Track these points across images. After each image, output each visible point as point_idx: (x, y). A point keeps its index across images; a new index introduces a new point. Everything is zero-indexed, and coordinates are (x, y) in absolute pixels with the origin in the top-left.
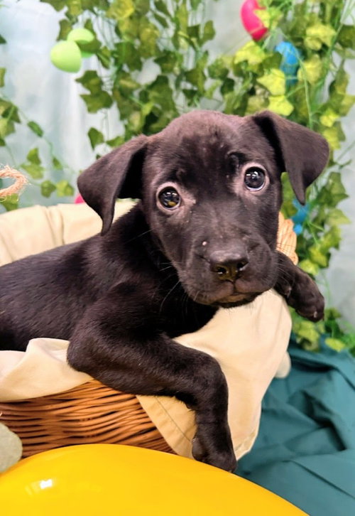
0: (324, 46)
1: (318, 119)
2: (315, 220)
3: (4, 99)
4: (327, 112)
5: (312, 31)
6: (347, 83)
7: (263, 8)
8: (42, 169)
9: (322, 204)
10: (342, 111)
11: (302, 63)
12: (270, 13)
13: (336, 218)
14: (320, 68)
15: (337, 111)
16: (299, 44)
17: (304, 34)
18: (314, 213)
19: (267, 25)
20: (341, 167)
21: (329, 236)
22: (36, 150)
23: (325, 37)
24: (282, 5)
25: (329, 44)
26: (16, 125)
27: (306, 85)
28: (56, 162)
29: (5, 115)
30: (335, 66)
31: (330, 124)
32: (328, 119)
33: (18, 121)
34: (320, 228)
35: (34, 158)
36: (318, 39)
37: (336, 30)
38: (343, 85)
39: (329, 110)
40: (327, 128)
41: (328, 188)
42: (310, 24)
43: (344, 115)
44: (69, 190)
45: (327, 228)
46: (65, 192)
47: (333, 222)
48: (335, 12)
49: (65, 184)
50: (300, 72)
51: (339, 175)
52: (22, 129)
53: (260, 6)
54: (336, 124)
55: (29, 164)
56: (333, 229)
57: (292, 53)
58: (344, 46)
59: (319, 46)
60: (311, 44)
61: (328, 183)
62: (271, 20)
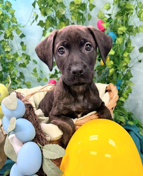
0: (124, 33)
1: (123, 55)
2: (123, 85)
3: (26, 54)
4: (125, 53)
5: (120, 29)
6: (131, 43)
7: (104, 23)
8: (37, 74)
9: (125, 80)
10: (130, 51)
11: (117, 38)
12: (106, 24)
13: (130, 84)
14: (122, 40)
15: (128, 52)
16: (116, 33)
17: (117, 30)
18: (123, 83)
19: (106, 28)
20: (130, 68)
21: (128, 89)
22: (36, 68)
23: (124, 30)
24: (110, 22)
26: (30, 61)
27: (118, 45)
28: (41, 72)
29: (26, 59)
30: (127, 38)
31: (126, 56)
32: (126, 55)
33: (30, 60)
34: (125, 87)
35: (35, 71)
36: (122, 31)
37: (127, 28)
38: (130, 43)
39: (126, 52)
40: (125, 57)
41: (127, 75)
42: (119, 27)
44: (46, 80)
45: (127, 87)
46: (45, 80)
47: (129, 85)
48: (126, 22)
49: (45, 78)
50: (116, 41)
51: (130, 70)
52: (31, 62)
53: (103, 22)
54: (128, 56)
55: (33, 73)
56: (129, 87)
57: (113, 35)
58: (129, 32)
59: (122, 33)
60: (119, 32)
61: (126, 73)
62: (107, 26)
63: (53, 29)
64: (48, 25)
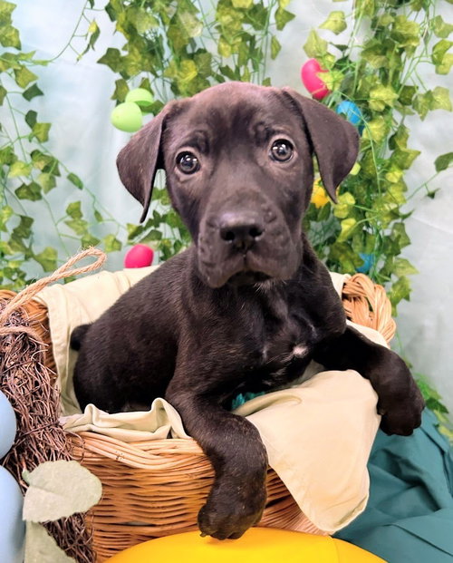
0: (388, 108)
1: (384, 177)
2: (382, 271)
3: (47, 154)
4: (392, 169)
5: (375, 94)
6: (407, 138)
7: (326, 71)
8: (84, 223)
9: (389, 256)
10: (406, 165)
11: (366, 123)
12: (333, 76)
13: (403, 268)
14: (384, 128)
15: (402, 168)
16: (363, 105)
17: (368, 97)
18: (381, 264)
19: (330, 87)
20: (405, 217)
21: (398, 287)
22: (79, 203)
23: (388, 100)
24: (344, 69)
25: (391, 104)
26: (57, 178)
27: (372, 143)
28: (97, 214)
29: (46, 170)
30: (397, 124)
31: (396, 181)
32: (394, 175)
33: (59, 175)
34: (387, 278)
35: (74, 212)
36: (382, 102)
37: (397, 92)
38: (404, 139)
39: (394, 167)
40: (393, 184)
41: (393, 239)
42: (372, 88)
43: (407, 168)
44: (116, 245)
45: (394, 279)
46: (112, 247)
47: (401, 272)
48: (396, 73)
49: (112, 239)
50: (364, 131)
51: (402, 225)
52: (61, 181)
53: (322, 69)
54: (401, 180)
55: (69, 219)
56: (401, 279)
57: (355, 113)
58: (404, 104)
59: (382, 107)
60: (374, 106)
61: (393, 234)
62: (334, 83)
63: (151, 77)
64: (136, 66)
